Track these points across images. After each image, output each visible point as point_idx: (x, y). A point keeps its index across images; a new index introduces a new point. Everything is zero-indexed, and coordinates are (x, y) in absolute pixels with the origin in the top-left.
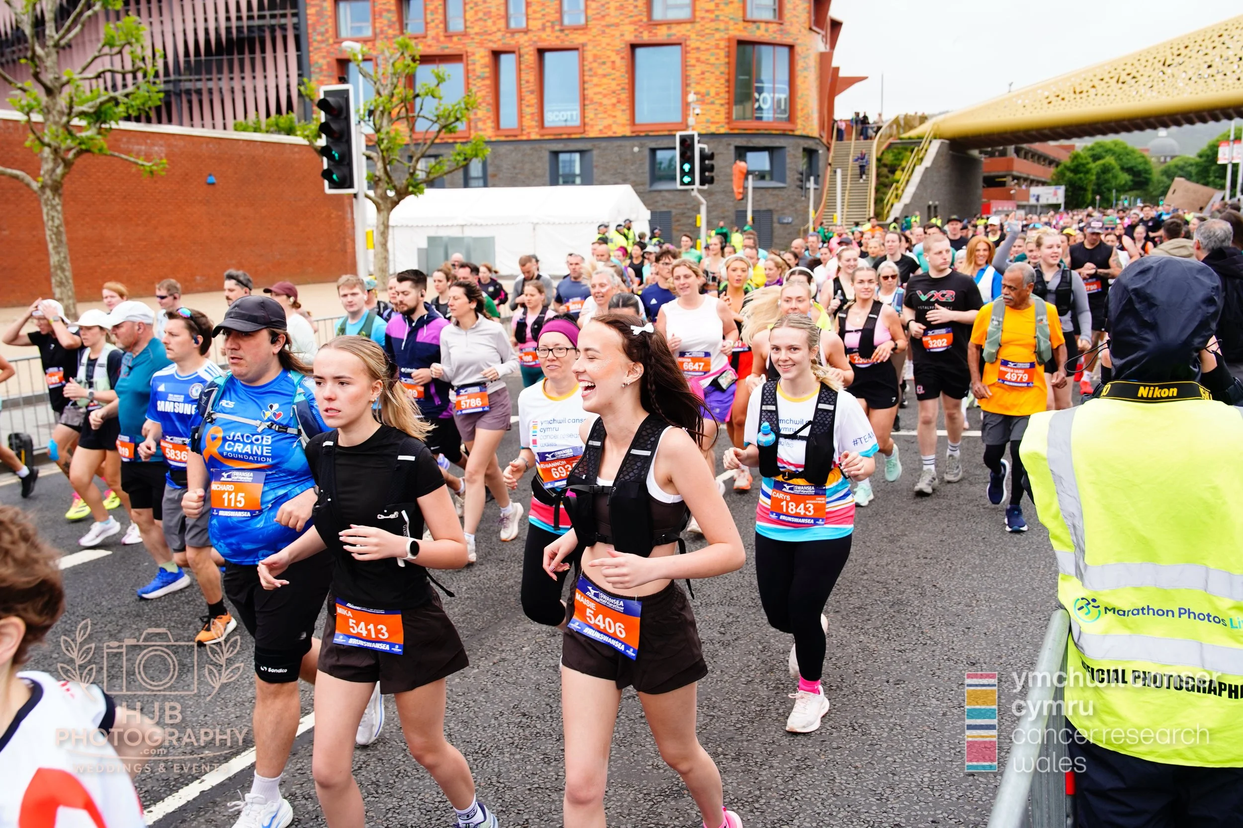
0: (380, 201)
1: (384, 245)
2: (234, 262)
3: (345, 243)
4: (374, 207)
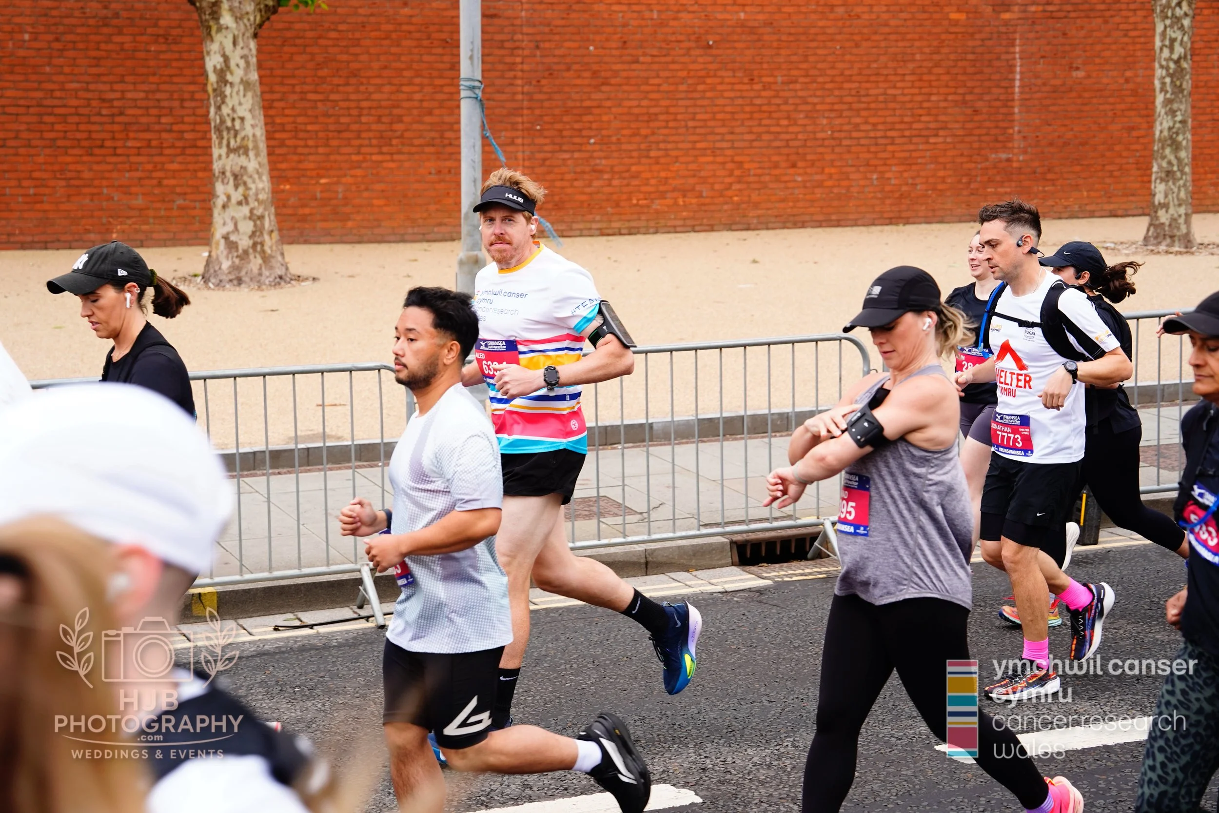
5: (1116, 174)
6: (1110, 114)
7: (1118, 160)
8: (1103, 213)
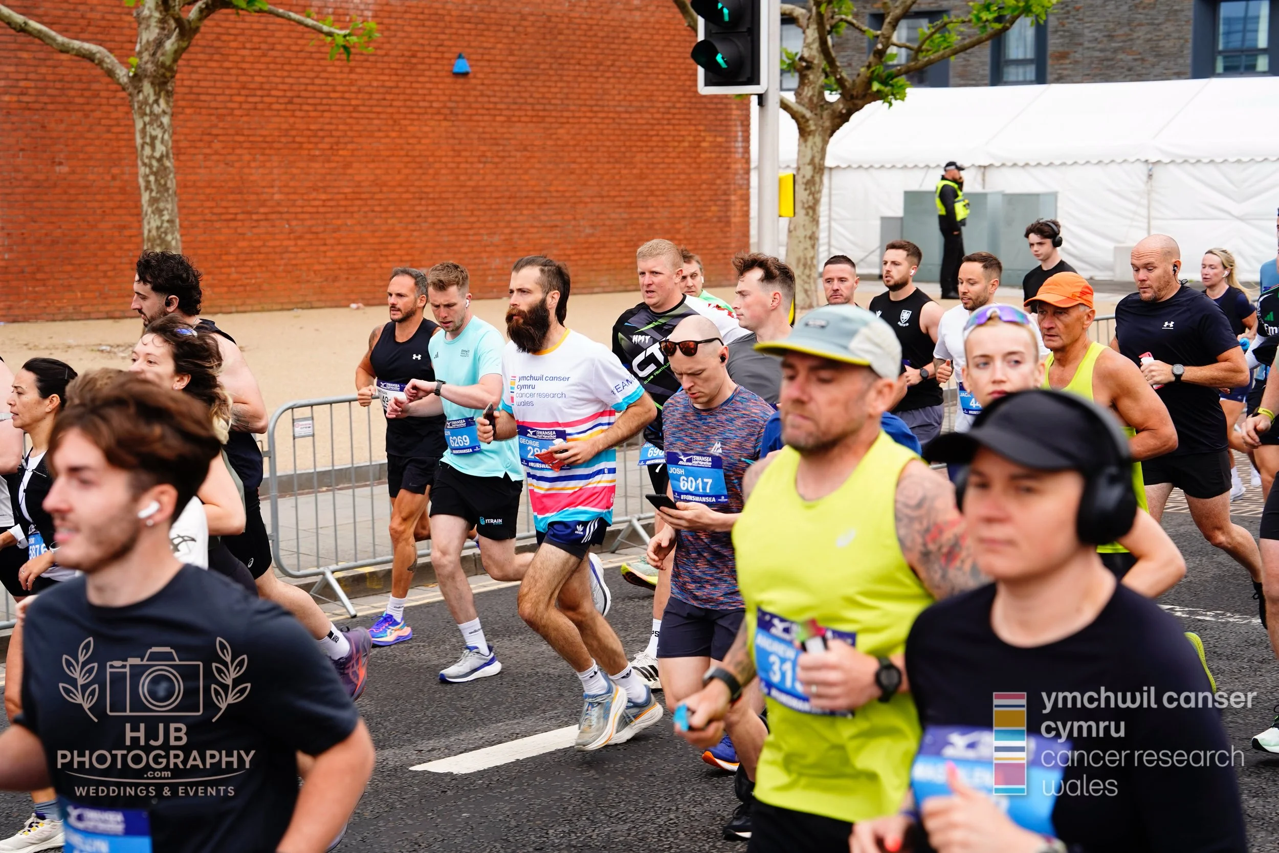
0: (808, 114)
1: (812, 209)
2: (496, 239)
3: (727, 204)
4: (793, 126)
5: (110, 274)
6: (99, 211)
7: (111, 260)
8: (99, 315)
